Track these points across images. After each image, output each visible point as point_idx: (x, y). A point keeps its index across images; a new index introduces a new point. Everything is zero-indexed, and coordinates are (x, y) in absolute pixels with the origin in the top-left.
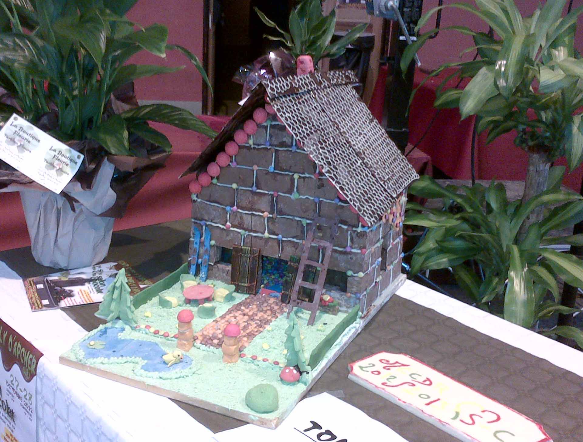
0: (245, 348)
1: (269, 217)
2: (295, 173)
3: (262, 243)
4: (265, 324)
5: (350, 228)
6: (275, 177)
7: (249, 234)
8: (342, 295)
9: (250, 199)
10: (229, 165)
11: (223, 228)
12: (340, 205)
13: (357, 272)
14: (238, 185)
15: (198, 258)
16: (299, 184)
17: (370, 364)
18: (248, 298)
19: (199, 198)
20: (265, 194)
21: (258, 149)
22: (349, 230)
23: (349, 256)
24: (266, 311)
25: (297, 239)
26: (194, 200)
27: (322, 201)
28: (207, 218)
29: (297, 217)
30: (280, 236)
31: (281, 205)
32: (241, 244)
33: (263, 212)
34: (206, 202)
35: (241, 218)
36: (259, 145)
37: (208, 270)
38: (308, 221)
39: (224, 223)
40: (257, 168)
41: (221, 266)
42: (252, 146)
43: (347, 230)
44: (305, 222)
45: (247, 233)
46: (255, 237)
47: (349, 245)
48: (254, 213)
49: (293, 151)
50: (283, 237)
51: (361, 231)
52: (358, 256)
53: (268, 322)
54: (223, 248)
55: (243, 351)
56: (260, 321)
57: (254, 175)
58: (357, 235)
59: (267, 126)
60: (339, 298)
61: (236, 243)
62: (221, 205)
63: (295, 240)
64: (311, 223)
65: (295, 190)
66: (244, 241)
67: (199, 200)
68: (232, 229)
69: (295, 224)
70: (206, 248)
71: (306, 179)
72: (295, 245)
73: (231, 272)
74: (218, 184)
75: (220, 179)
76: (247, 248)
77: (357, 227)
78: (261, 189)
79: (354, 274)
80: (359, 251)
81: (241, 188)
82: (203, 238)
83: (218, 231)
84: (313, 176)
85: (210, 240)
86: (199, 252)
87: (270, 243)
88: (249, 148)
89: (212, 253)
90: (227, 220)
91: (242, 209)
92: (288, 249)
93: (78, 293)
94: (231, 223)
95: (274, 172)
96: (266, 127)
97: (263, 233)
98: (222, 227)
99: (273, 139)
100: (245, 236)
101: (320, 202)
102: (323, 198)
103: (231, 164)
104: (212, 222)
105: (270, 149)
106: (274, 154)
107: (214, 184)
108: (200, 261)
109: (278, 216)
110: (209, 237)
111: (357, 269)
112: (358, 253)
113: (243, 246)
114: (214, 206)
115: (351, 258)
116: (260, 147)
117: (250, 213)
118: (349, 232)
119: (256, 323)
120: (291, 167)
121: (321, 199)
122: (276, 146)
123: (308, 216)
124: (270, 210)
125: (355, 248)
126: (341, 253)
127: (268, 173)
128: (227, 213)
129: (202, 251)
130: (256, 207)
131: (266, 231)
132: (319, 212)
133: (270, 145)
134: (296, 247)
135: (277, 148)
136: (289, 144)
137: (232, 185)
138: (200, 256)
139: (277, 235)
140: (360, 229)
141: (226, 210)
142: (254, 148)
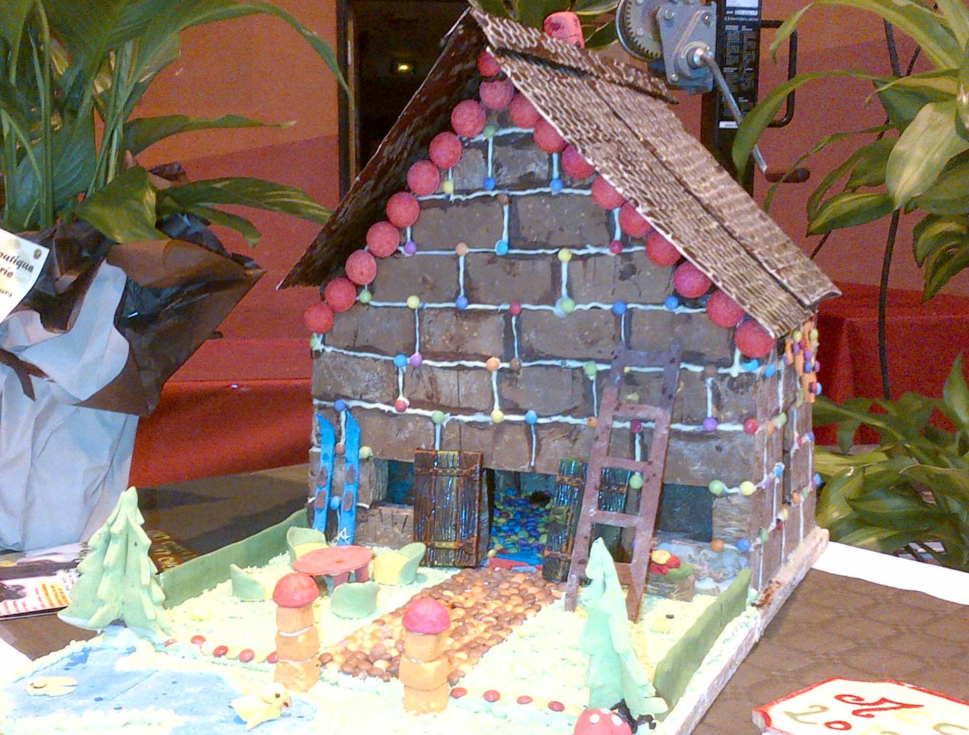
0: (463, 677)
1: (502, 369)
2: (561, 248)
3: (487, 436)
4: (509, 622)
5: (711, 370)
6: (512, 265)
7: (453, 420)
8: (701, 548)
9: (453, 330)
10: (398, 252)
11: (389, 412)
12: (681, 314)
13: (737, 484)
14: (421, 301)
15: (331, 495)
16: (573, 276)
17: (811, 707)
18: (460, 575)
19: (328, 345)
20: (487, 313)
21: (467, 203)
22: (708, 376)
23: (714, 443)
24: (509, 598)
25: (575, 417)
26: (317, 351)
27: (632, 309)
28: (348, 392)
29: (571, 359)
30: (532, 414)
31: (530, 336)
32: (434, 446)
33: (485, 359)
34: (345, 352)
35: (433, 380)
36: (469, 193)
37: (358, 522)
38: (602, 367)
39: (390, 399)
40: (468, 251)
41: (386, 510)
42: (453, 198)
43: (704, 376)
44: (592, 369)
45: (448, 417)
46: (470, 424)
47: (710, 414)
48: (464, 363)
49: (553, 193)
50: (539, 417)
51: (740, 374)
52: (738, 441)
53: (517, 618)
54: (391, 463)
55: (458, 682)
56: (497, 618)
57: (459, 269)
58: (730, 385)
59: (487, 141)
60: (693, 557)
61: (423, 446)
62: (383, 353)
63: (569, 419)
64: (607, 370)
65: (564, 291)
66: (441, 439)
67: (329, 350)
68: (409, 411)
69: (566, 379)
70: (349, 465)
71: (590, 261)
72: (571, 433)
73: (412, 521)
74: (373, 303)
75: (378, 289)
76: (452, 453)
77: (730, 364)
78: (479, 303)
79: (730, 488)
80: (739, 428)
81: (428, 305)
82: (342, 443)
83: (378, 420)
84: (606, 251)
85: (360, 445)
86: (332, 479)
87: (506, 437)
88: (444, 204)
89: (364, 479)
90: (398, 390)
91: (435, 357)
92: (553, 445)
93: (37, 590)
94: (409, 399)
95: (507, 254)
96: (483, 146)
97: (488, 412)
98: (387, 408)
99: (504, 171)
100: (445, 424)
101: (630, 312)
102: (636, 303)
103: (401, 249)
104: (361, 399)
105: (496, 196)
106: (506, 208)
107: (364, 304)
108: (336, 501)
109: (525, 364)
110: (356, 440)
111: (735, 476)
112: (736, 433)
113: (440, 450)
114: (364, 358)
115: (719, 448)
116: (471, 197)
117: (455, 364)
118: (709, 381)
119: (486, 622)
120: (550, 234)
121: (630, 306)
122: (512, 187)
123: (600, 352)
124: (502, 351)
125: (727, 421)
126: (690, 437)
127: (493, 259)
128: (397, 373)
129: (340, 476)
130: (468, 348)
131: (497, 406)
132: (628, 341)
133: (496, 188)
134: (573, 438)
135: (512, 193)
136: (544, 177)
137: (405, 301)
138: (336, 491)
139: (524, 412)
140: (736, 370)
141: (394, 365)
142: (457, 201)
